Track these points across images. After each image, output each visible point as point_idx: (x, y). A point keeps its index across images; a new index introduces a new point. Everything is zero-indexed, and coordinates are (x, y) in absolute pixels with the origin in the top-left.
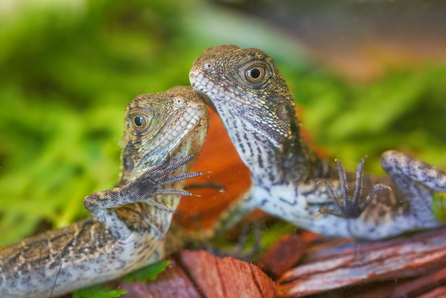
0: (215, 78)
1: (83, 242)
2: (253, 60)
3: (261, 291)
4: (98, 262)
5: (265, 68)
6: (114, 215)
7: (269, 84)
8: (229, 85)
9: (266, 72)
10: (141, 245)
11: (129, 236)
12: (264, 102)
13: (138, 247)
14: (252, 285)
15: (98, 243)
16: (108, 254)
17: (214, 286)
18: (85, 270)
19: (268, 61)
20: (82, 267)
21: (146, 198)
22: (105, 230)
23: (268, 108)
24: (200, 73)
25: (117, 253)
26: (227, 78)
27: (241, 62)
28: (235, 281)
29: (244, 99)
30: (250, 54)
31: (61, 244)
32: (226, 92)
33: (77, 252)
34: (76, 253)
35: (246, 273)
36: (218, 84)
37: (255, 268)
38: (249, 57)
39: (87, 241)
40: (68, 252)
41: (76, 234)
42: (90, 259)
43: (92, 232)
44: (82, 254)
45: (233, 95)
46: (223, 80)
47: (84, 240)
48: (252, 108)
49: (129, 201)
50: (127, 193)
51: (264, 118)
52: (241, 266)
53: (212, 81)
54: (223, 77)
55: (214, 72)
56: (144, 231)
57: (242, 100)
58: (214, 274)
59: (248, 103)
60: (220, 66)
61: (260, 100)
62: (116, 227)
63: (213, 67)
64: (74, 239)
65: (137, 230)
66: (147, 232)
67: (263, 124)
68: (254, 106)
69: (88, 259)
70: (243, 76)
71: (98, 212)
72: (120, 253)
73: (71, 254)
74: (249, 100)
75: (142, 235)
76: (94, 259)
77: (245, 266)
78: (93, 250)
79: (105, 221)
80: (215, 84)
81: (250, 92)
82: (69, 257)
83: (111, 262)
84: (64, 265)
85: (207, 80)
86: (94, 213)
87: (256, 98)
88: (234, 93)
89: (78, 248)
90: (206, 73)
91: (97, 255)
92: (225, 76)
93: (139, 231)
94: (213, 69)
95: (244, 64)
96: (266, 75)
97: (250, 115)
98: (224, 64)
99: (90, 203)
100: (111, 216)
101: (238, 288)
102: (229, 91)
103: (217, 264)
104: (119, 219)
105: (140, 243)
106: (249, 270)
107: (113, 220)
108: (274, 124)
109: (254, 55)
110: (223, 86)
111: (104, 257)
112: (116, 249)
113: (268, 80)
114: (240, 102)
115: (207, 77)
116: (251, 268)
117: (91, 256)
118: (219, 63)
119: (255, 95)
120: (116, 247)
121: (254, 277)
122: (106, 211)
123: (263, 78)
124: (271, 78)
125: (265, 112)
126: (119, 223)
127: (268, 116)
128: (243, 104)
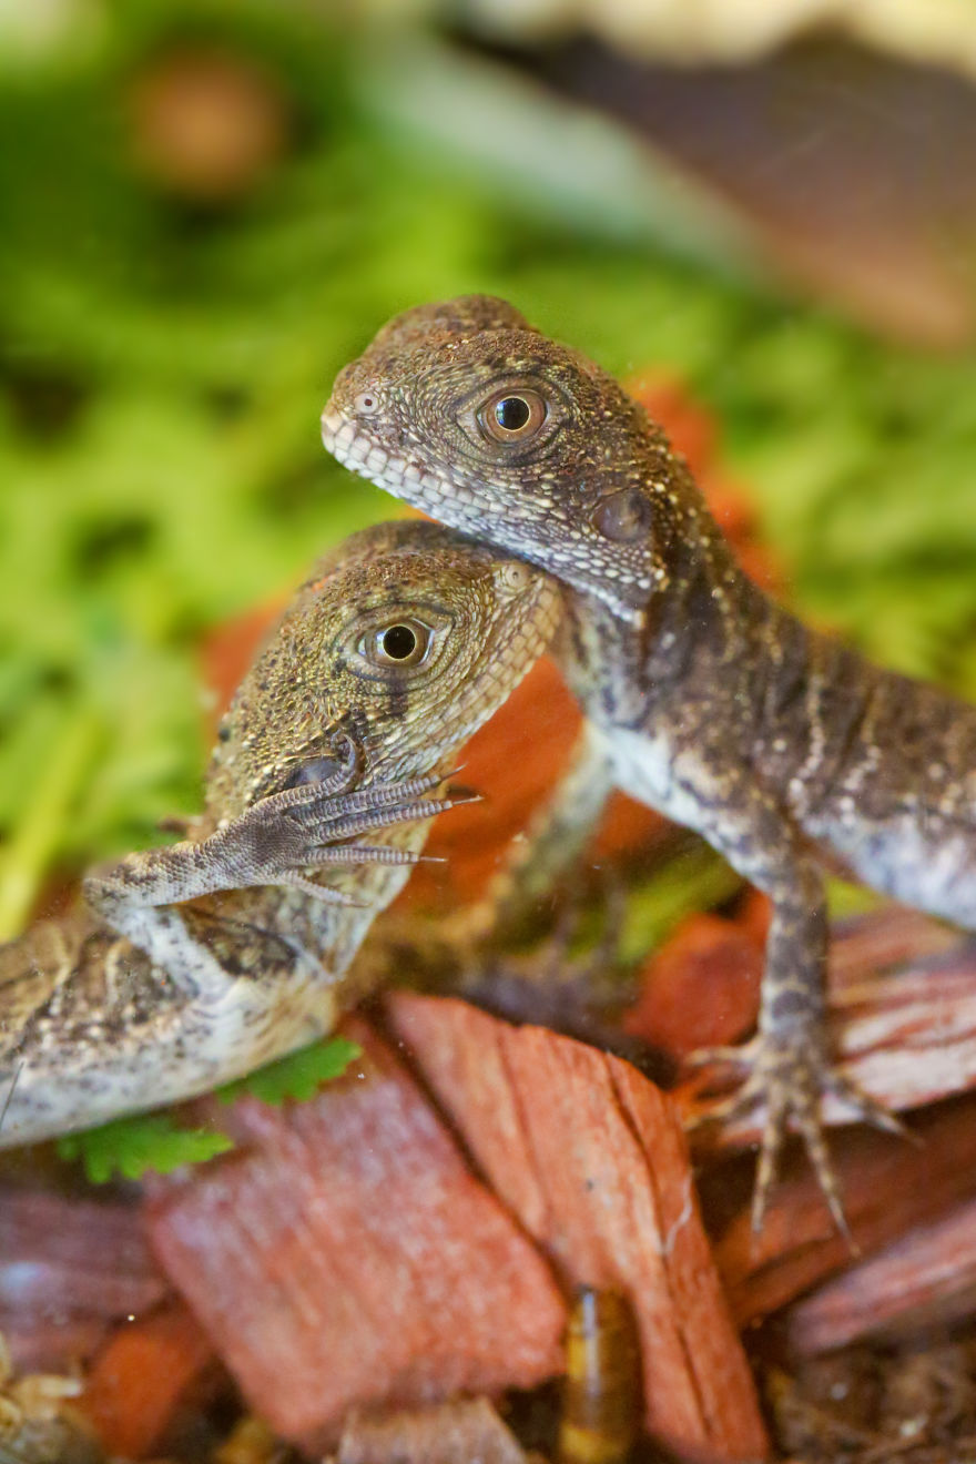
0: (389, 439)
1: (82, 1006)
2: (501, 377)
3: (637, 1137)
4: (132, 1069)
5: (543, 398)
6: (178, 927)
7: (561, 446)
8: (433, 461)
9: (549, 410)
10: (263, 1016)
11: (225, 990)
12: (546, 503)
13: (256, 1021)
14: (612, 1117)
15: (129, 1011)
16: (164, 1047)
17: (490, 1109)
18: (95, 1092)
19: (553, 378)
20: (85, 1084)
21: (277, 870)
22: (151, 967)
23: (562, 516)
24: (344, 424)
25: (190, 1041)
26: (422, 438)
27: (460, 390)
28: (557, 1101)
29: (483, 499)
30: (488, 362)
31: (16, 1009)
32: (425, 481)
33: (66, 1035)
34: (61, 1041)
35: (591, 1079)
36: (398, 457)
37: (621, 1067)
38: (485, 372)
39: (96, 1002)
40: (38, 1037)
41: (63, 975)
42: (109, 1064)
43: (112, 971)
44: (82, 1045)
45: (446, 488)
46: (413, 444)
47: (86, 998)
48: (513, 521)
49: (224, 882)
50: (218, 856)
51: (556, 546)
52: (578, 1058)
53: (382, 448)
54: (414, 437)
55: (384, 420)
56: (276, 971)
57: (476, 502)
58: (491, 1071)
59: (495, 507)
60: (402, 401)
61: (532, 498)
62: (183, 964)
63: (380, 407)
64: (53, 994)
65: (250, 974)
66: (282, 975)
67: (557, 561)
68: (517, 515)
69: (102, 1061)
70: (474, 430)
71: (127, 916)
72: (200, 1040)
73: (48, 1043)
74: (498, 501)
75: (269, 986)
76: (119, 1063)
77: (588, 1061)
78: (114, 1028)
79: (150, 943)
80: (390, 456)
81: (498, 478)
82: (40, 1055)
83: (173, 1068)
84: (26, 1078)
85: (363, 445)
86: (115, 919)
87: (520, 495)
88: (451, 481)
89: (70, 1024)
90: (363, 424)
91: (129, 1048)
92: (417, 433)
93: (259, 974)
94: (381, 411)
95: (471, 394)
96: (549, 417)
97: (510, 539)
98: (411, 396)
99: (104, 891)
100: (166, 930)
101: (566, 1121)
102: (433, 475)
103: (500, 1043)
104: (191, 938)
105: (260, 1011)
106: (601, 1073)
107: (174, 942)
108: (593, 557)
109: (500, 363)
110: (414, 464)
111: (152, 1056)
112: (189, 1032)
113: (556, 433)
114: (470, 506)
115: (363, 436)
116: (609, 1067)
117: (112, 1052)
118: (398, 392)
119: (513, 487)
120: (189, 1026)
121: (617, 1094)
122: (153, 915)
123: (539, 427)
124: (567, 424)
125: (553, 529)
126: (193, 952)
127: (570, 539)
128: (483, 513)
